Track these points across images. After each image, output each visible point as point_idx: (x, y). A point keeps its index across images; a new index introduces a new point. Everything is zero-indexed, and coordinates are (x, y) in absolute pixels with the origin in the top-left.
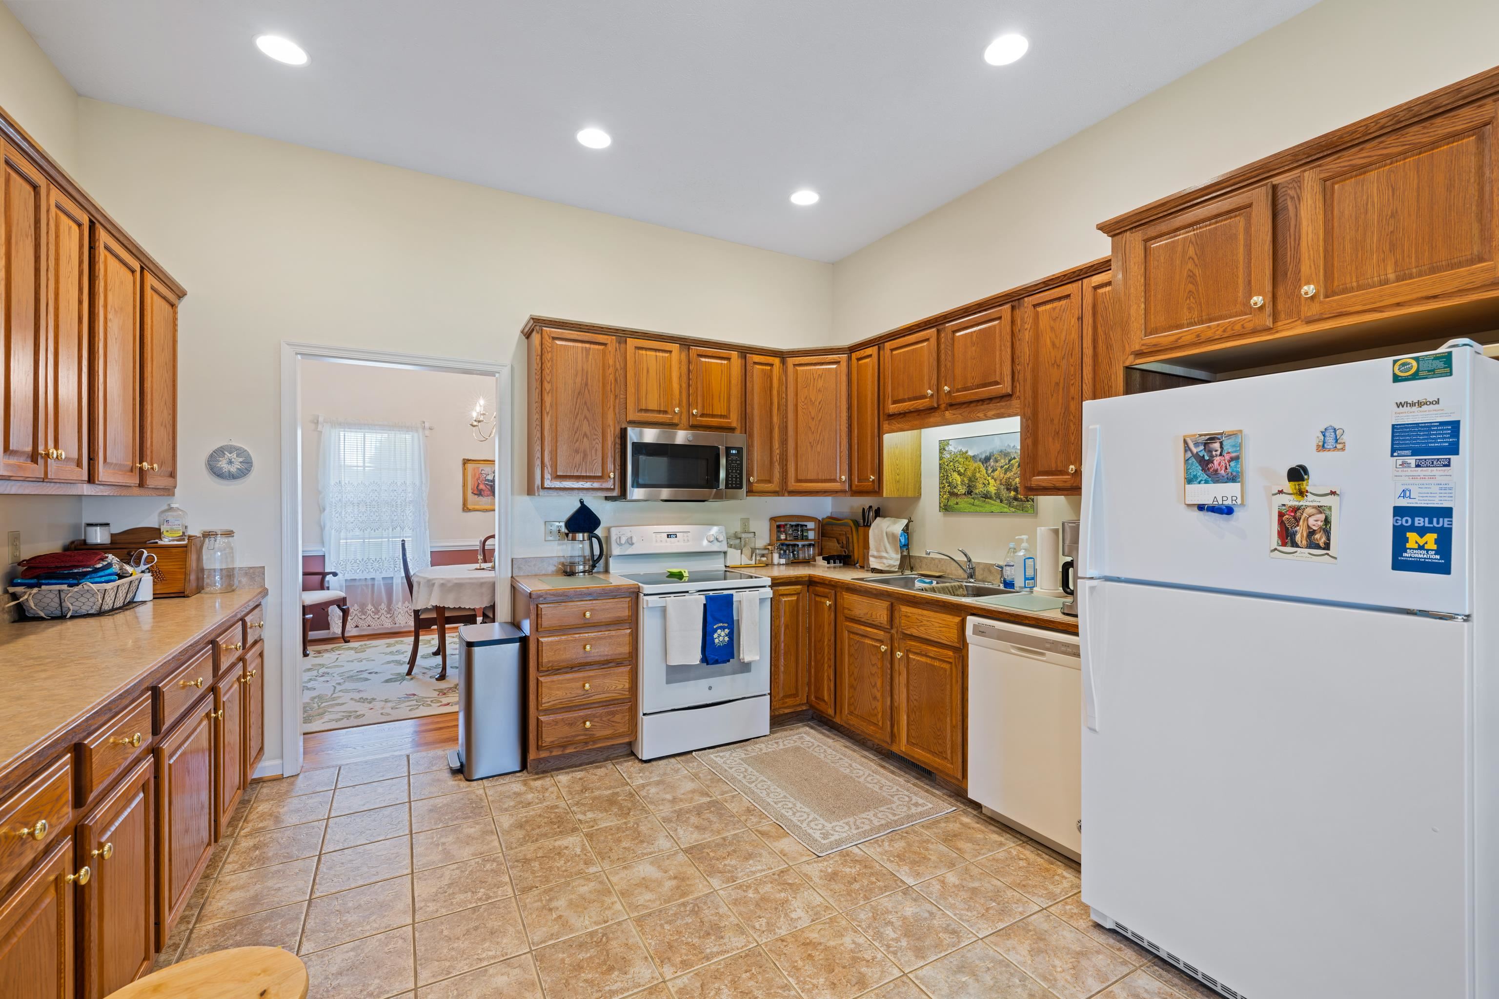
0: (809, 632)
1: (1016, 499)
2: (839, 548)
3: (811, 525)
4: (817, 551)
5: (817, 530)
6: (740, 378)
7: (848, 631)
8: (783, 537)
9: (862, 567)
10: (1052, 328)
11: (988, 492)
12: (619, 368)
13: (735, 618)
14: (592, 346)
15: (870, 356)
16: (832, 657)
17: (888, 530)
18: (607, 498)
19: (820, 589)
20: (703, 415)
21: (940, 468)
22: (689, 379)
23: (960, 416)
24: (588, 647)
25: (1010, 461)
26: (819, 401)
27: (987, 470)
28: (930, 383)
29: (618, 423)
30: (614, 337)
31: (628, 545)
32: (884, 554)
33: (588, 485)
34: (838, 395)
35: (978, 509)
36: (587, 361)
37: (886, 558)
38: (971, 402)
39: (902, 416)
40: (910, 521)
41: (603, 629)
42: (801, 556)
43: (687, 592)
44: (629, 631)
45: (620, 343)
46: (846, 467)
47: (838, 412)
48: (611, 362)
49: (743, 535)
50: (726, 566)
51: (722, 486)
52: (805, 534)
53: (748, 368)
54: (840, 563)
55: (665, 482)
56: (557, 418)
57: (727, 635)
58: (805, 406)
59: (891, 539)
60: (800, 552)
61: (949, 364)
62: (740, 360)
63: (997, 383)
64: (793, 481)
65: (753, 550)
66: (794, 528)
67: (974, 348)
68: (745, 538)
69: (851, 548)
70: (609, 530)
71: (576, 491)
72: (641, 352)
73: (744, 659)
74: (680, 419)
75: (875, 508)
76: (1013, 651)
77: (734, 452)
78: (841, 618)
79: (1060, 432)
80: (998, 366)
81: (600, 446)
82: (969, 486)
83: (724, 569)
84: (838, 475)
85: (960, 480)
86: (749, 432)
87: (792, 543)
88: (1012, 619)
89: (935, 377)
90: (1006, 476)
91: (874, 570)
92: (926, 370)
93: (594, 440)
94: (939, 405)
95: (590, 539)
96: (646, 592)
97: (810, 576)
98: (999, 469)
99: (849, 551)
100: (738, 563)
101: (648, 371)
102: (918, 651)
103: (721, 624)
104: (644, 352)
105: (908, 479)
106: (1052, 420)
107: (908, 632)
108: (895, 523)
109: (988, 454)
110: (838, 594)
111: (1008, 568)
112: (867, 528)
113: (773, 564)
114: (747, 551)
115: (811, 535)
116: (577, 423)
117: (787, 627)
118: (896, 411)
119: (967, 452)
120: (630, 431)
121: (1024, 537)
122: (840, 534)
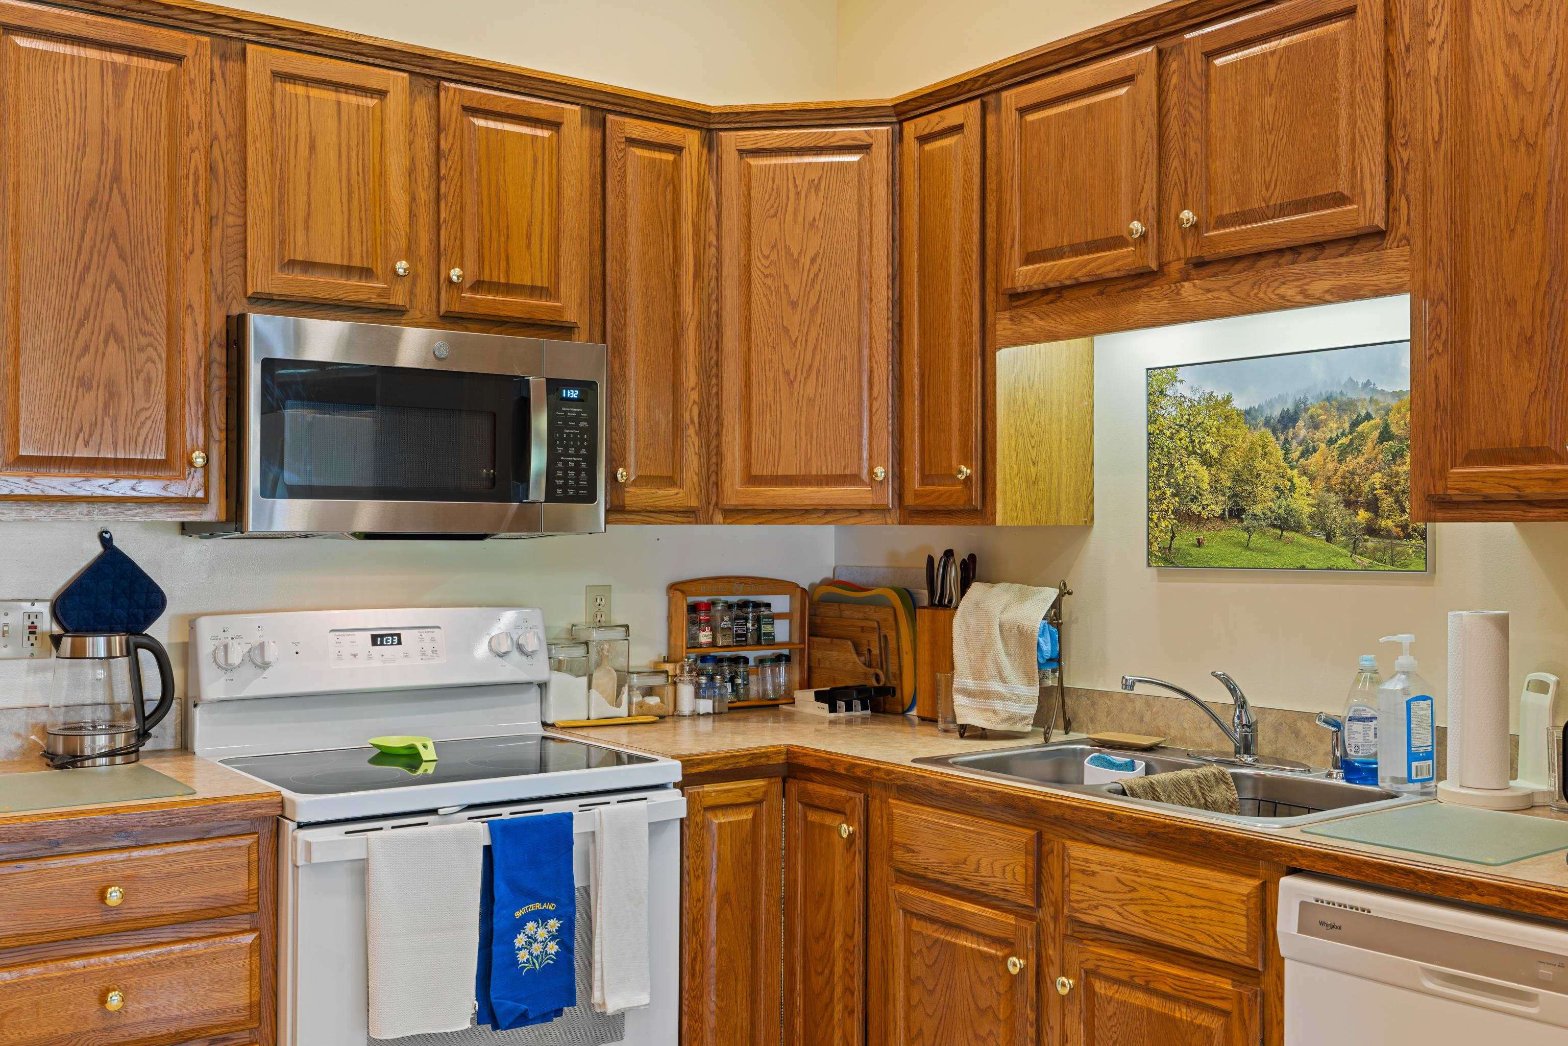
0: (789, 913)
1: (1372, 531)
2: (861, 668)
3: (780, 603)
4: (796, 677)
5: (797, 616)
6: (587, 184)
7: (907, 912)
8: (705, 637)
9: (929, 720)
10: (1511, 38)
11: (1290, 511)
12: (222, 134)
13: (578, 883)
14: (135, 61)
15: (957, 129)
16: (858, 983)
17: (1008, 616)
18: (185, 529)
19: (820, 789)
20: (478, 286)
21: (1150, 446)
22: (439, 178)
23: (1225, 295)
24: (115, 1000)
25: (1355, 424)
26: (811, 253)
27: (1287, 450)
28: (1135, 201)
29: (220, 299)
30: (206, 39)
31: (249, 669)
32: (997, 686)
33: (123, 487)
34: (865, 240)
35: (1261, 559)
36: (119, 106)
37: (1001, 697)
38: (1260, 255)
39: (1051, 297)
40: (1064, 592)
41: (166, 934)
42: (754, 689)
43: (434, 811)
44: (249, 938)
45: (224, 57)
46: (885, 441)
47: (865, 286)
48: (196, 114)
49: (595, 635)
50: (544, 724)
51: (537, 491)
52: (765, 629)
53: (611, 154)
54: (864, 708)
55: (368, 483)
56: (17, 277)
57: (553, 938)
58: (772, 270)
59: (1013, 641)
60: (752, 678)
61: (1194, 148)
62: (587, 131)
63: (1340, 199)
64: (737, 479)
65: (623, 677)
66: (735, 611)
67: (1270, 101)
68: (600, 643)
69: (893, 668)
70: (191, 623)
71: (82, 508)
72: (289, 88)
73: (604, 1004)
74: (412, 293)
75: (961, 554)
76: (1429, 985)
77: (574, 394)
78: (881, 871)
79: (1537, 339)
80: (1343, 150)
81: (162, 367)
82: (1235, 495)
83: (541, 732)
84: (865, 463)
85: (1207, 478)
86: (615, 339)
87: (728, 654)
88: (1427, 889)
89: (1151, 184)
90: (1343, 468)
91: (966, 732)
92: (1124, 167)
93: (141, 349)
94: (1161, 266)
95: (131, 652)
96: (303, 819)
97: (790, 752)
98: (1323, 446)
99: (887, 676)
100: (579, 716)
101: (312, 148)
102: (1123, 975)
103: (538, 906)
104: (300, 90)
105: (1060, 475)
106: (1512, 303)
107: (1092, 920)
108: (1022, 598)
109: (1290, 406)
110: (875, 804)
111: (1357, 726)
112: (942, 613)
113: (676, 716)
114: (605, 679)
115: (782, 631)
116: (85, 295)
117: (725, 899)
118: (1035, 283)
119: (1228, 400)
120: (256, 321)
121: (1405, 638)
122: (863, 629)
